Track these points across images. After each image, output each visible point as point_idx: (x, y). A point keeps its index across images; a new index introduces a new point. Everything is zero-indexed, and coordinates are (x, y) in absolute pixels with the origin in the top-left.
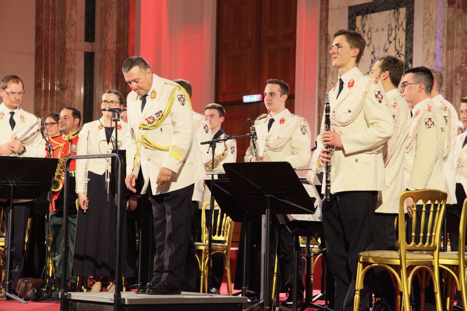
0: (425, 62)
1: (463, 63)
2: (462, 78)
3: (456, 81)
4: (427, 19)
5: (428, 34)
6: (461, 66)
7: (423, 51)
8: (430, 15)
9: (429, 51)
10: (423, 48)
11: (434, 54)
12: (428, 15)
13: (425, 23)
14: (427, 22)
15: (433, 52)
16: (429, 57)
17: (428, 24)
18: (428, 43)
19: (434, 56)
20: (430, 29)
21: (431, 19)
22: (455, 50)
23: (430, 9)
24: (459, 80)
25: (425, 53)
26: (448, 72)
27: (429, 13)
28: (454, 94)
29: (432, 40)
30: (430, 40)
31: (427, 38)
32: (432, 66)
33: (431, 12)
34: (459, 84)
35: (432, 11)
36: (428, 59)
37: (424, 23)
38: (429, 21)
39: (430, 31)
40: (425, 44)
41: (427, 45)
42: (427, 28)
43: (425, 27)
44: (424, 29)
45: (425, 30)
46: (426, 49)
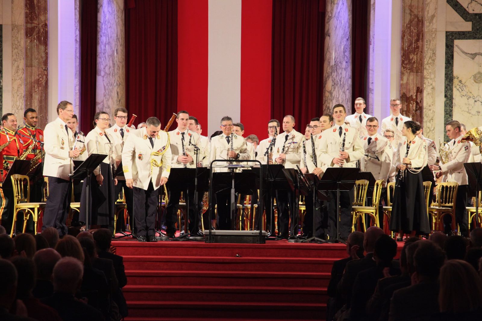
0: (14, 74)
1: (40, 78)
2: (40, 88)
3: (35, 89)
4: (16, 45)
5: (16, 55)
6: (39, 79)
7: (12, 66)
8: (18, 43)
9: (18, 67)
10: (13, 64)
11: (23, 70)
12: (16, 42)
13: (14, 47)
14: (16, 47)
15: (23, 68)
16: (18, 71)
17: (17, 48)
18: (17, 61)
19: (23, 71)
20: (18, 52)
21: (20, 45)
22: (33, 68)
23: (18, 38)
24: (37, 89)
25: (14, 68)
26: (27, 82)
27: (18, 41)
28: (33, 98)
29: (21, 60)
30: (19, 59)
31: (16, 58)
32: (21, 77)
33: (19, 40)
34: (37, 92)
35: (21, 39)
36: (17, 72)
37: (12, 47)
38: (18, 46)
39: (18, 53)
40: (14, 62)
41: (16, 63)
42: (16, 50)
43: (14, 50)
44: (12, 51)
45: (14, 52)
46: (16, 64)
